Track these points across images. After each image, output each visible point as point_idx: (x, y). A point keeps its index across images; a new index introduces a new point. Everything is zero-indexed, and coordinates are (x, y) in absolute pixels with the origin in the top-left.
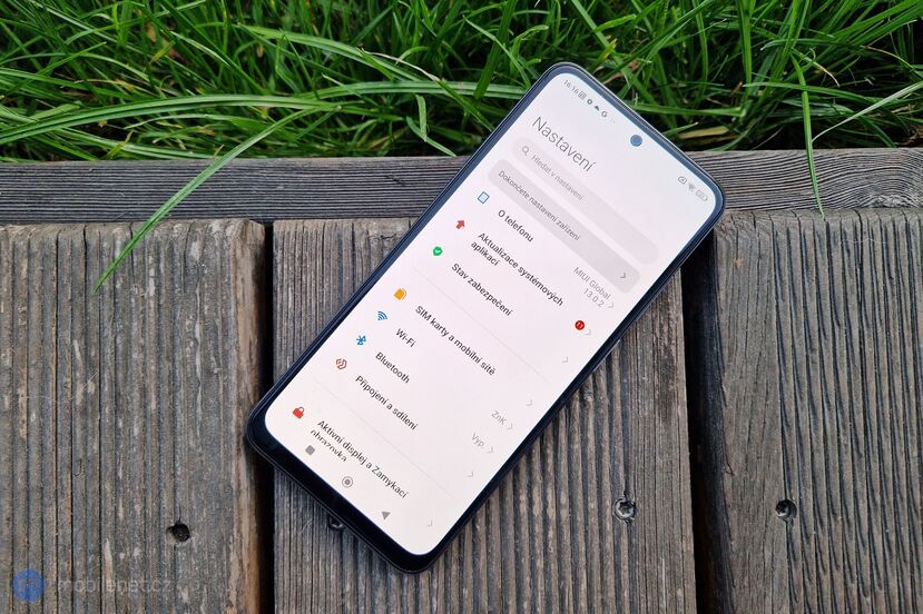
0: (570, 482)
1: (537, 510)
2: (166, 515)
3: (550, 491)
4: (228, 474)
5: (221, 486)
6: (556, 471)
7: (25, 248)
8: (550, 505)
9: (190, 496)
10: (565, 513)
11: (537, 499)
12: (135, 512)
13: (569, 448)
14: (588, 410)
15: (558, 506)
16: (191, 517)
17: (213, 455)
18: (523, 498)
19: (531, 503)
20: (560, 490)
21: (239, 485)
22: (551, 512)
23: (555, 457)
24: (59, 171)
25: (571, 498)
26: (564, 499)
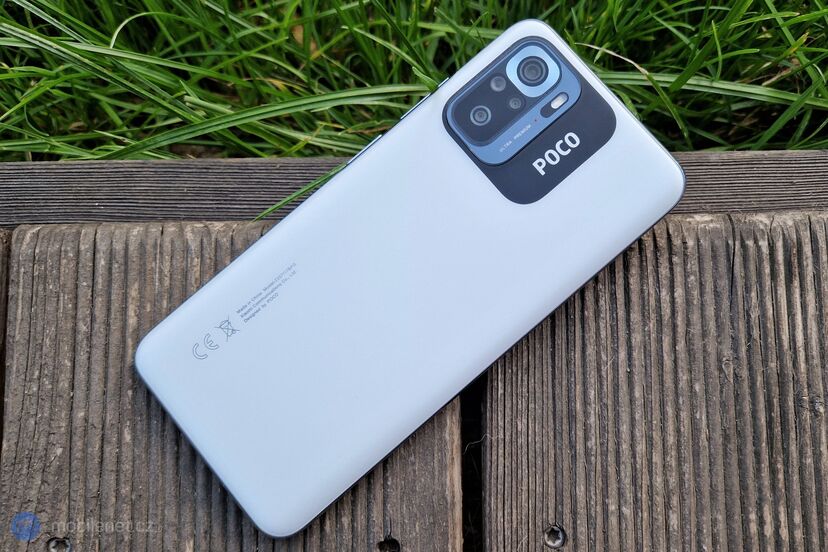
0: (803, 500)
1: (769, 530)
2: (376, 529)
3: (782, 509)
4: (443, 485)
5: (435, 497)
6: (788, 488)
7: (228, 244)
8: (783, 524)
9: (401, 508)
10: (799, 534)
11: (768, 518)
12: (342, 525)
13: (801, 462)
14: (820, 421)
15: (791, 527)
16: (403, 531)
17: (426, 464)
18: (753, 516)
19: (761, 522)
20: (793, 509)
21: (453, 497)
22: (784, 533)
23: (786, 472)
24: (246, 167)
25: (805, 518)
26: (798, 519)
